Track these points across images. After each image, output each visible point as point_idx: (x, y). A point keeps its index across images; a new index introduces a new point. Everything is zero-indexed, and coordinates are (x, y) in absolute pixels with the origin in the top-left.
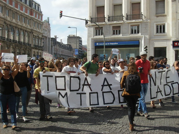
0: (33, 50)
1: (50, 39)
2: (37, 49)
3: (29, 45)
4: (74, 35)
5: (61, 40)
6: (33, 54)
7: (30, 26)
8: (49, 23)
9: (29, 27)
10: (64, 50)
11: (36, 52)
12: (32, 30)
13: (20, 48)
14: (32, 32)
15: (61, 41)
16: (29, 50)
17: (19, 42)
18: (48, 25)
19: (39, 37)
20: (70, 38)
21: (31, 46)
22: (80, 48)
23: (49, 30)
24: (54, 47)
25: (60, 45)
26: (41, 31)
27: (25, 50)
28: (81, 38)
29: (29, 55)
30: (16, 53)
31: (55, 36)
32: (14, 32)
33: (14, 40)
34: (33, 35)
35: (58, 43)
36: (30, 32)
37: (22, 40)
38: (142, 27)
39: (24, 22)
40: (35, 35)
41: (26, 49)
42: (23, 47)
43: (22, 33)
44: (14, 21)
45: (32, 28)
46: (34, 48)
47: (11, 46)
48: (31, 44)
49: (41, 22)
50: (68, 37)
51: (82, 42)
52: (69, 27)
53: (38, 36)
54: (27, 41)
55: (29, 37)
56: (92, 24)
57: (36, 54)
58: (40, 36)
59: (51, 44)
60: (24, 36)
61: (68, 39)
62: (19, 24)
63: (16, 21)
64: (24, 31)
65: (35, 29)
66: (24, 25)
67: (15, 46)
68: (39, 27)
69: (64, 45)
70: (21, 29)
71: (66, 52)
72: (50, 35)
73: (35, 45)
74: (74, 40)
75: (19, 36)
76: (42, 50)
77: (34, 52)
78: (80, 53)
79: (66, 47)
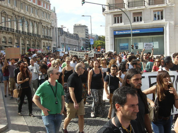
0: (43, 41)
1: (57, 29)
2: (46, 40)
3: (38, 36)
4: (80, 24)
5: (68, 29)
6: (43, 45)
7: (39, 17)
8: (55, 12)
9: (37, 17)
10: (71, 39)
11: (46, 43)
12: (40, 20)
13: (29, 40)
14: (40, 22)
15: (68, 31)
16: (39, 41)
17: (28, 33)
18: (54, 15)
19: (48, 28)
20: (76, 27)
21: (40, 37)
22: (86, 37)
23: (56, 20)
24: (61, 37)
25: (67, 34)
26: (49, 21)
27: (35, 42)
28: (88, 27)
29: (39, 47)
30: (26, 44)
31: (61, 26)
32: (23, 24)
33: (23, 32)
34: (42, 25)
35: (65, 32)
36: (39, 23)
37: (31, 31)
38: (166, 12)
39: (33, 13)
40: (44, 25)
41: (35, 40)
42: (32, 38)
43: (31, 24)
44: (22, 11)
45: (40, 18)
46: (43, 39)
47: (21, 38)
48: (40, 35)
49: (49, 12)
50: (74, 26)
51: (88, 31)
52: (83, 16)
53: (47, 26)
54: (36, 32)
55: (38, 27)
56: (110, 11)
57: (46, 45)
58: (49, 26)
59: (58, 34)
60: (33, 27)
61: (74, 28)
62: (28, 14)
63: (24, 12)
64: (33, 22)
65: (43, 20)
66: (33, 16)
67: (24, 37)
68: (47, 17)
69: (71, 35)
70: (29, 20)
71: (73, 42)
72: (56, 25)
73: (44, 36)
74: (80, 29)
75: (28, 27)
76: (51, 41)
77: (44, 43)
78: (86, 42)
79: (73, 36)
